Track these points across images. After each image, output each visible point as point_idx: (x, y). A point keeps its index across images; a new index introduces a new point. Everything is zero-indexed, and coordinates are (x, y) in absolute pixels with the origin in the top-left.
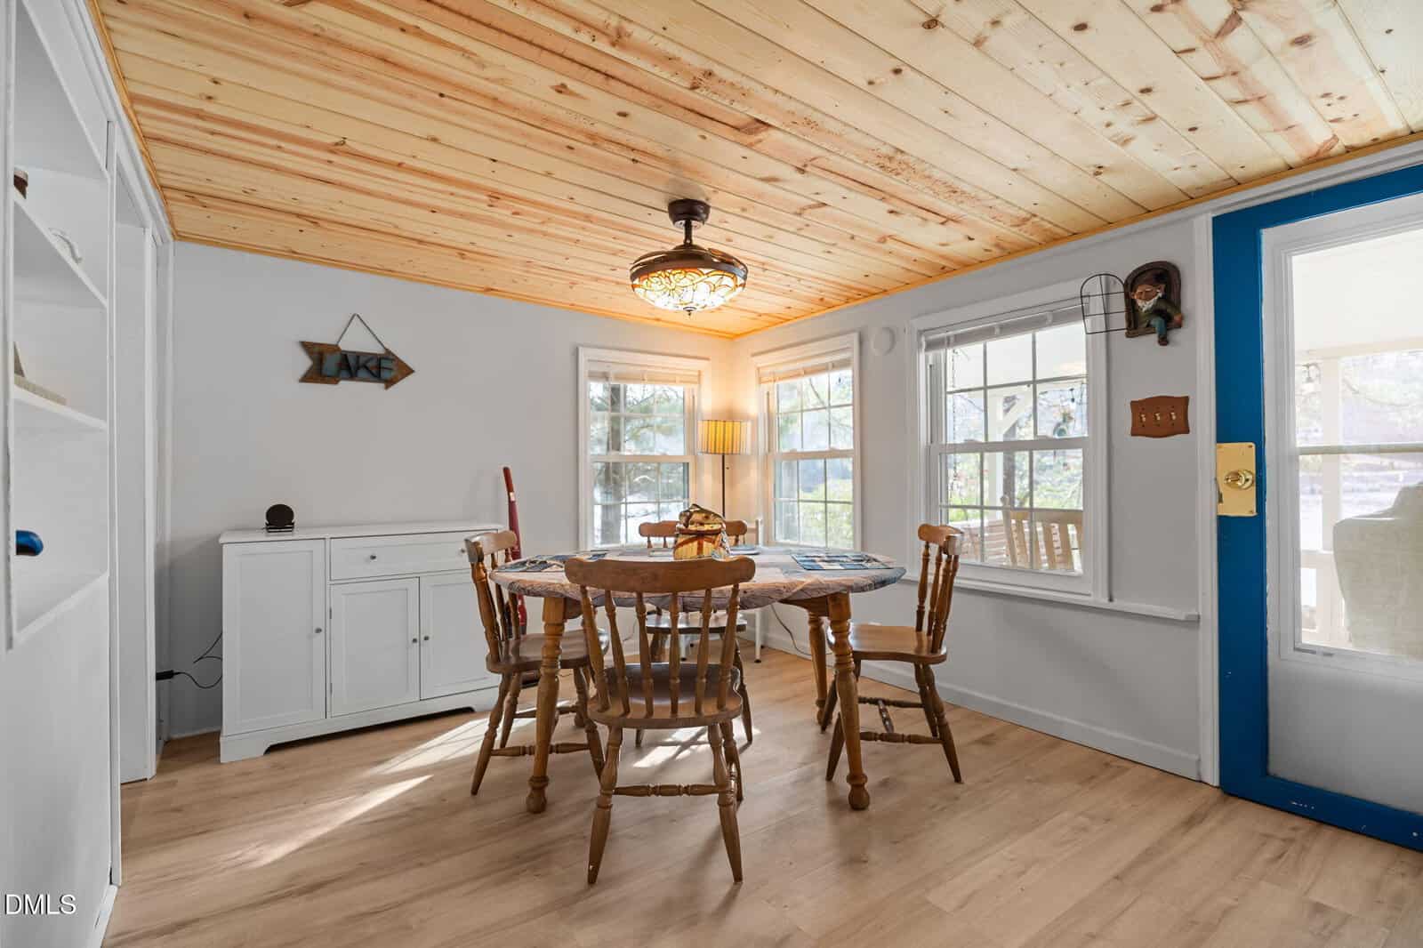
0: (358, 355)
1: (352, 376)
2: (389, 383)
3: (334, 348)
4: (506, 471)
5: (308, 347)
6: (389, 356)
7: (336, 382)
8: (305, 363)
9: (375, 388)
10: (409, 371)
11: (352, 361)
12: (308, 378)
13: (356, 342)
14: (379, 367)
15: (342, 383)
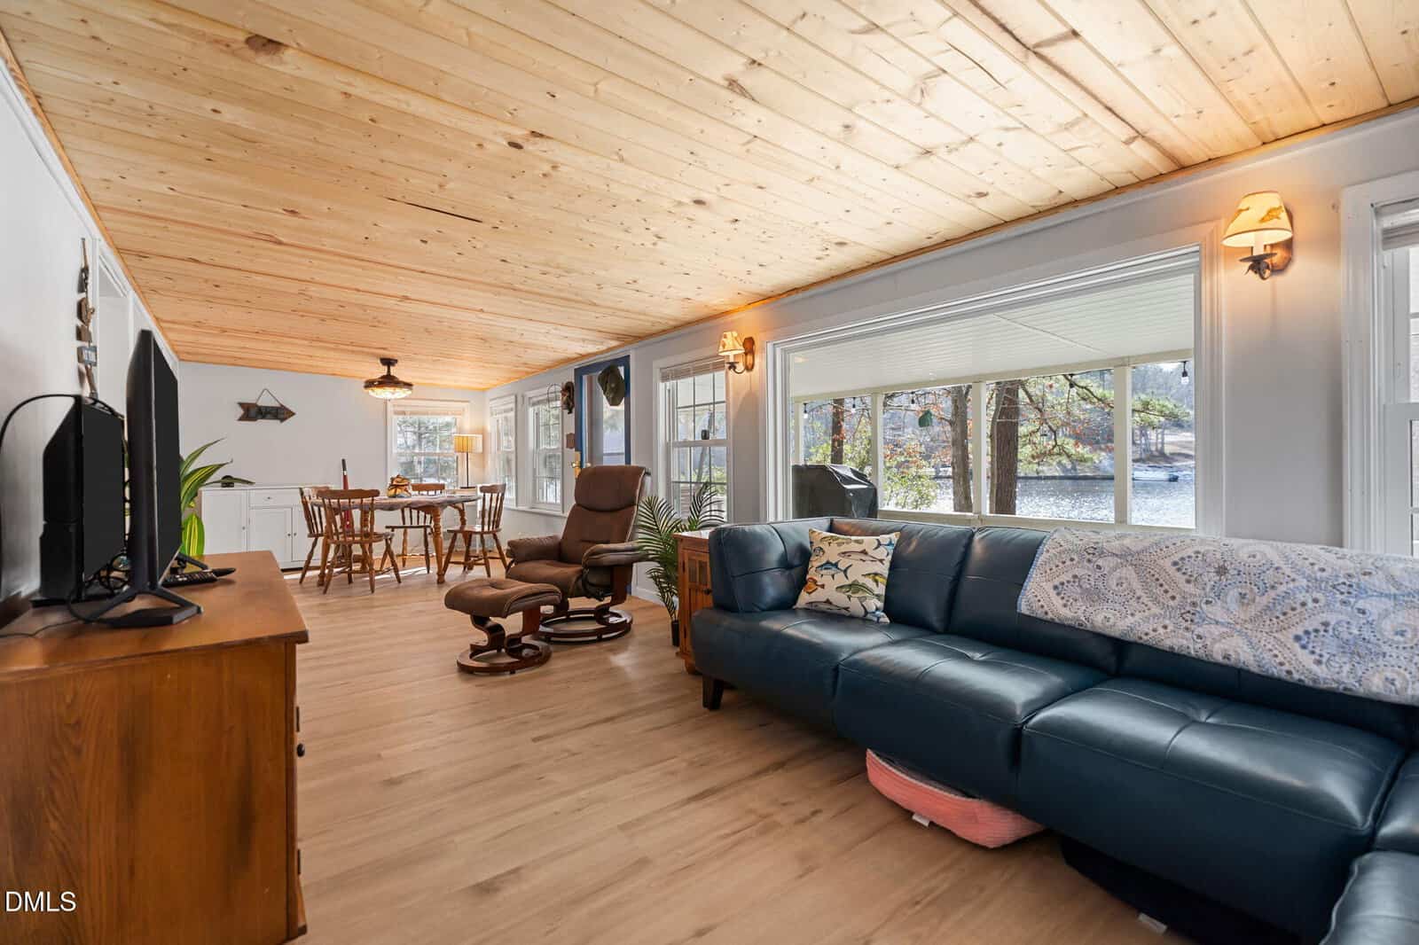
0: (266, 407)
1: (264, 417)
2: (283, 420)
3: (255, 405)
4: (343, 461)
5: (242, 405)
6: (282, 408)
7: (256, 420)
8: (241, 412)
9: (276, 423)
10: (293, 414)
11: (264, 411)
12: (241, 419)
13: (266, 401)
14: (277, 413)
15: (259, 420)
